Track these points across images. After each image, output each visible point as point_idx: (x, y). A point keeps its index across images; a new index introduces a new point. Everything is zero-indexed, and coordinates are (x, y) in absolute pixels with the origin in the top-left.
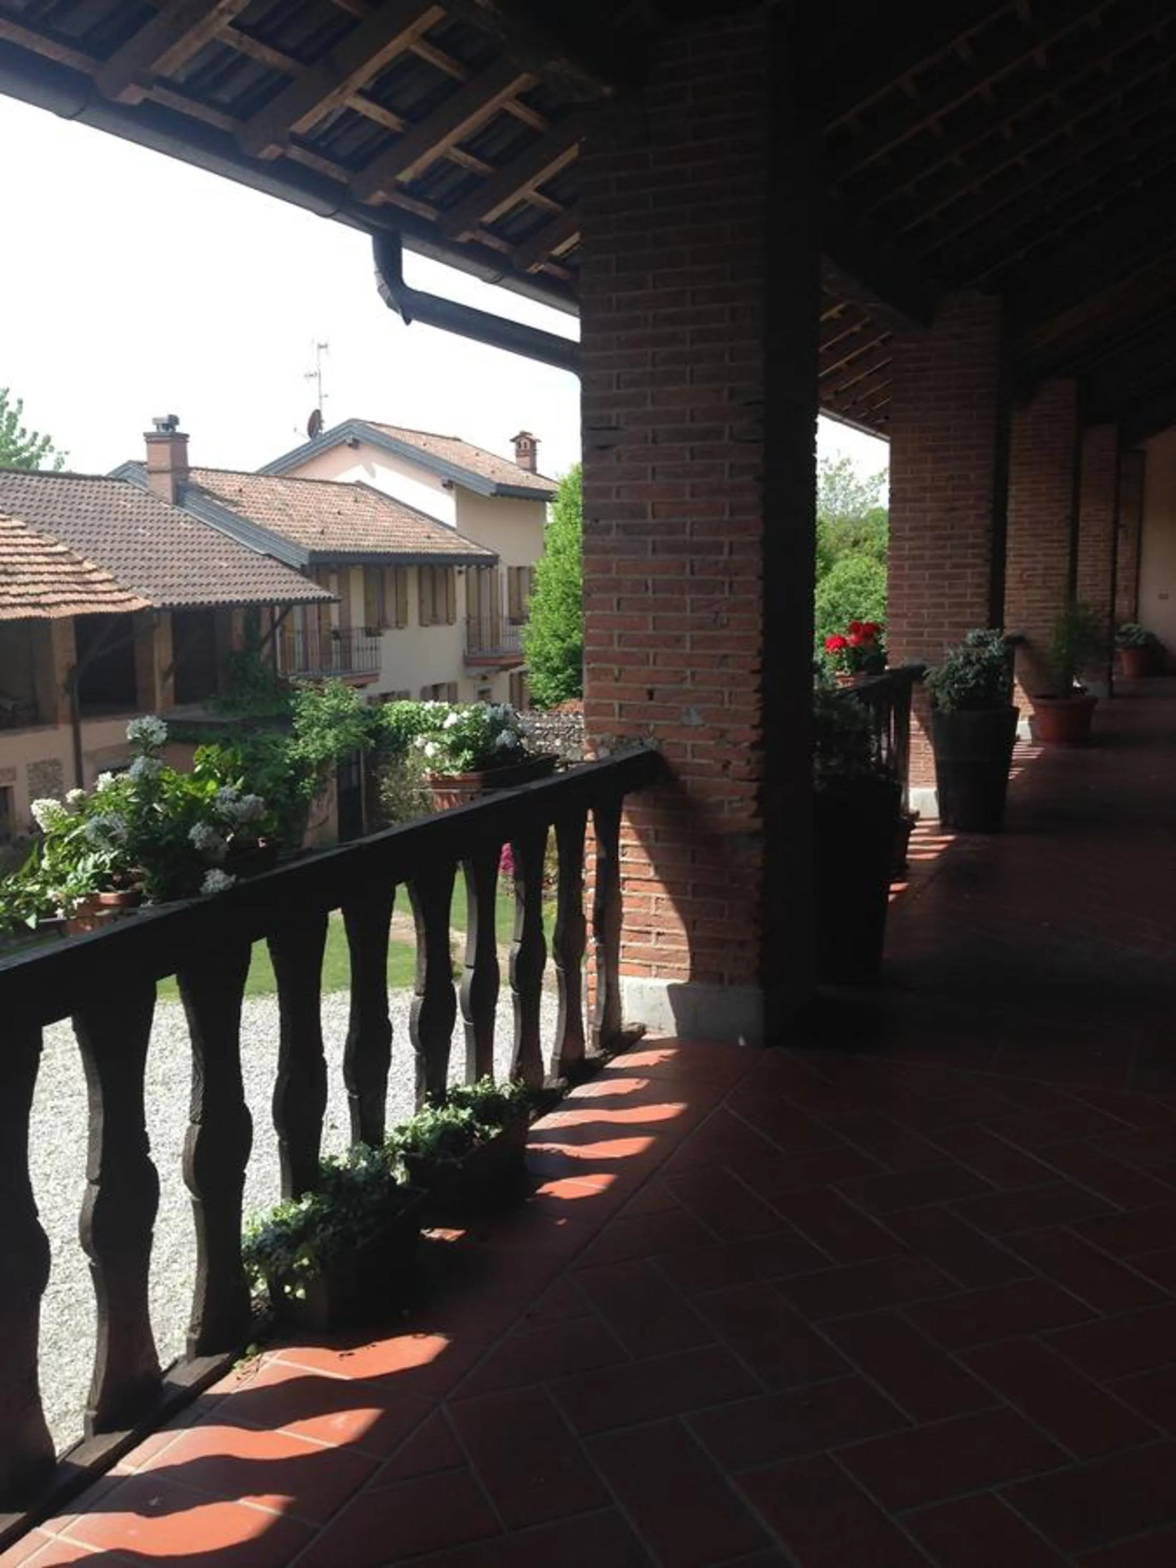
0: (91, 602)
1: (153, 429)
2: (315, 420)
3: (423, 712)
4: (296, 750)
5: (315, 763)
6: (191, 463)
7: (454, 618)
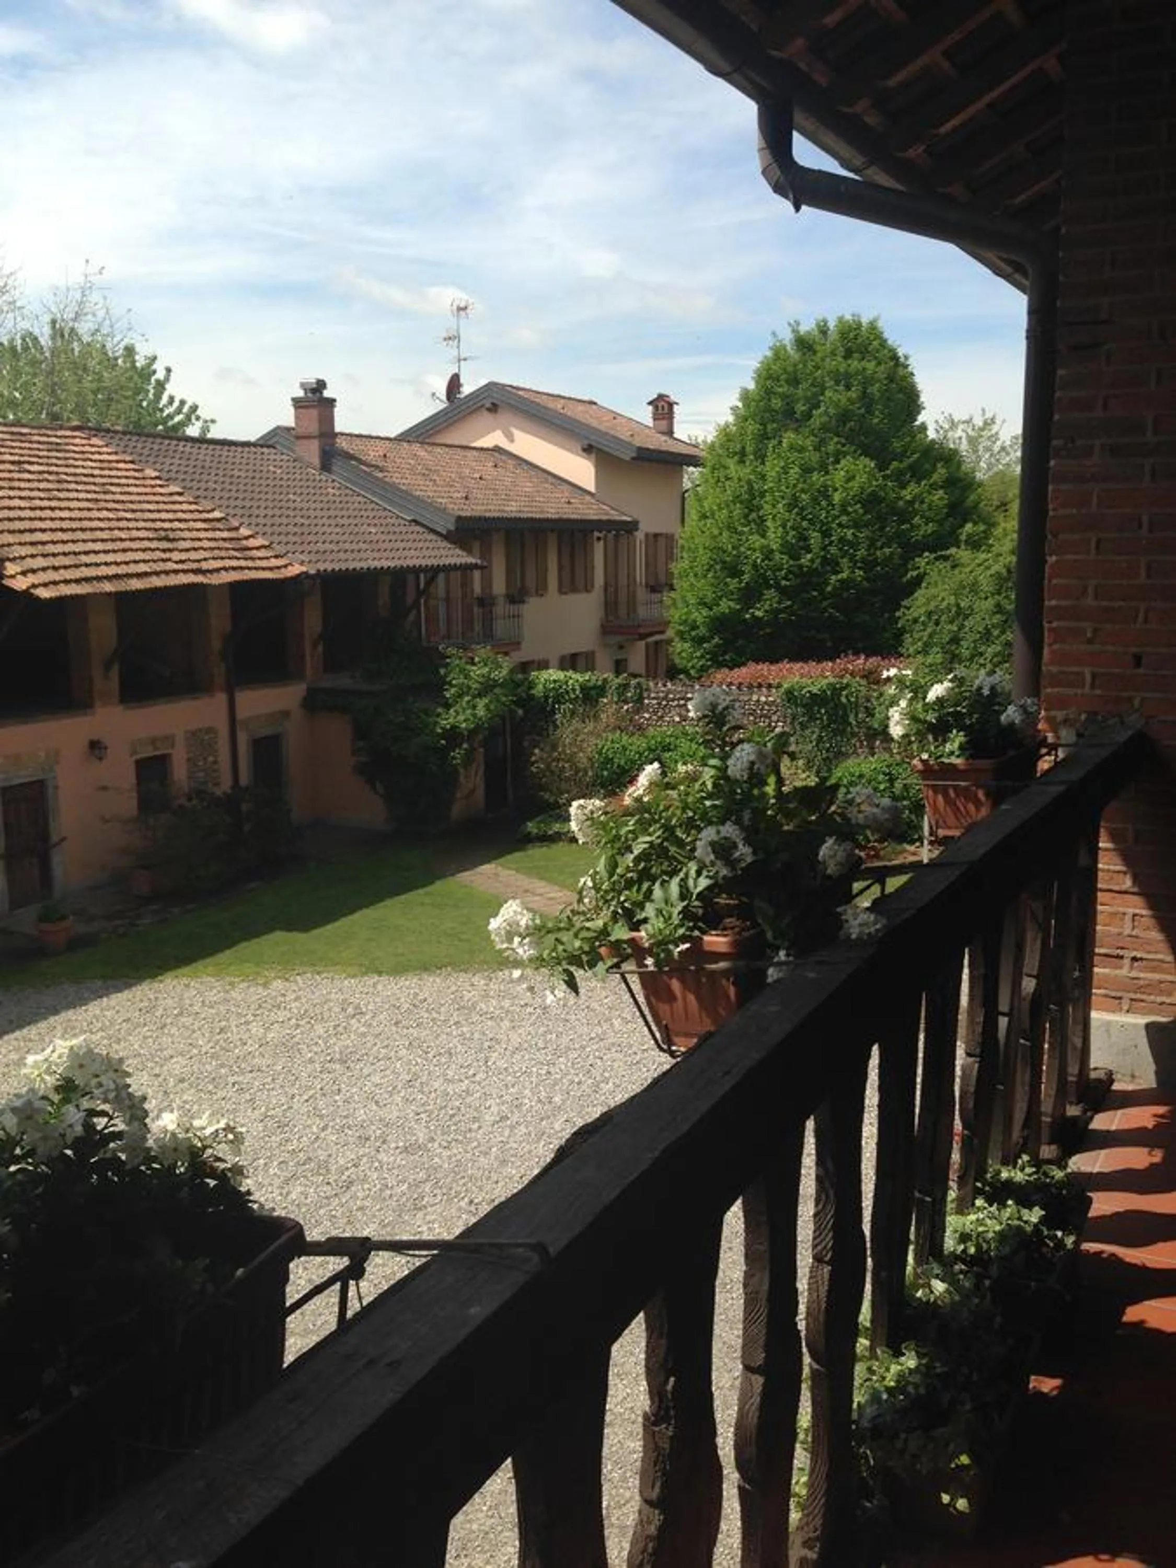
0: (249, 568)
1: (301, 393)
2: (454, 384)
3: (571, 682)
4: (448, 719)
5: (466, 733)
6: (338, 428)
7: (593, 586)
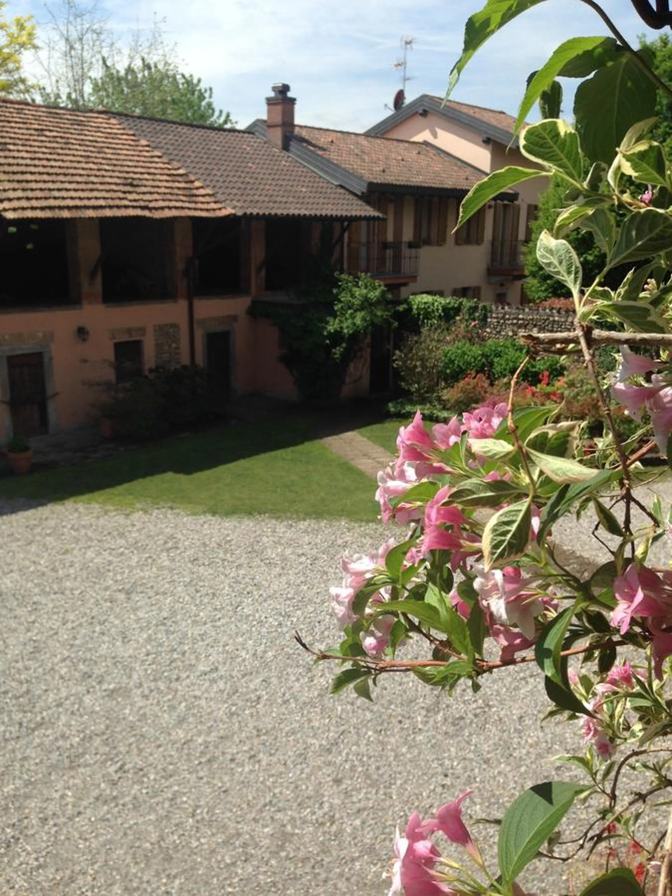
0: (189, 209)
1: (272, 94)
2: (400, 97)
3: (437, 304)
4: (333, 326)
5: (347, 336)
7: (482, 240)
